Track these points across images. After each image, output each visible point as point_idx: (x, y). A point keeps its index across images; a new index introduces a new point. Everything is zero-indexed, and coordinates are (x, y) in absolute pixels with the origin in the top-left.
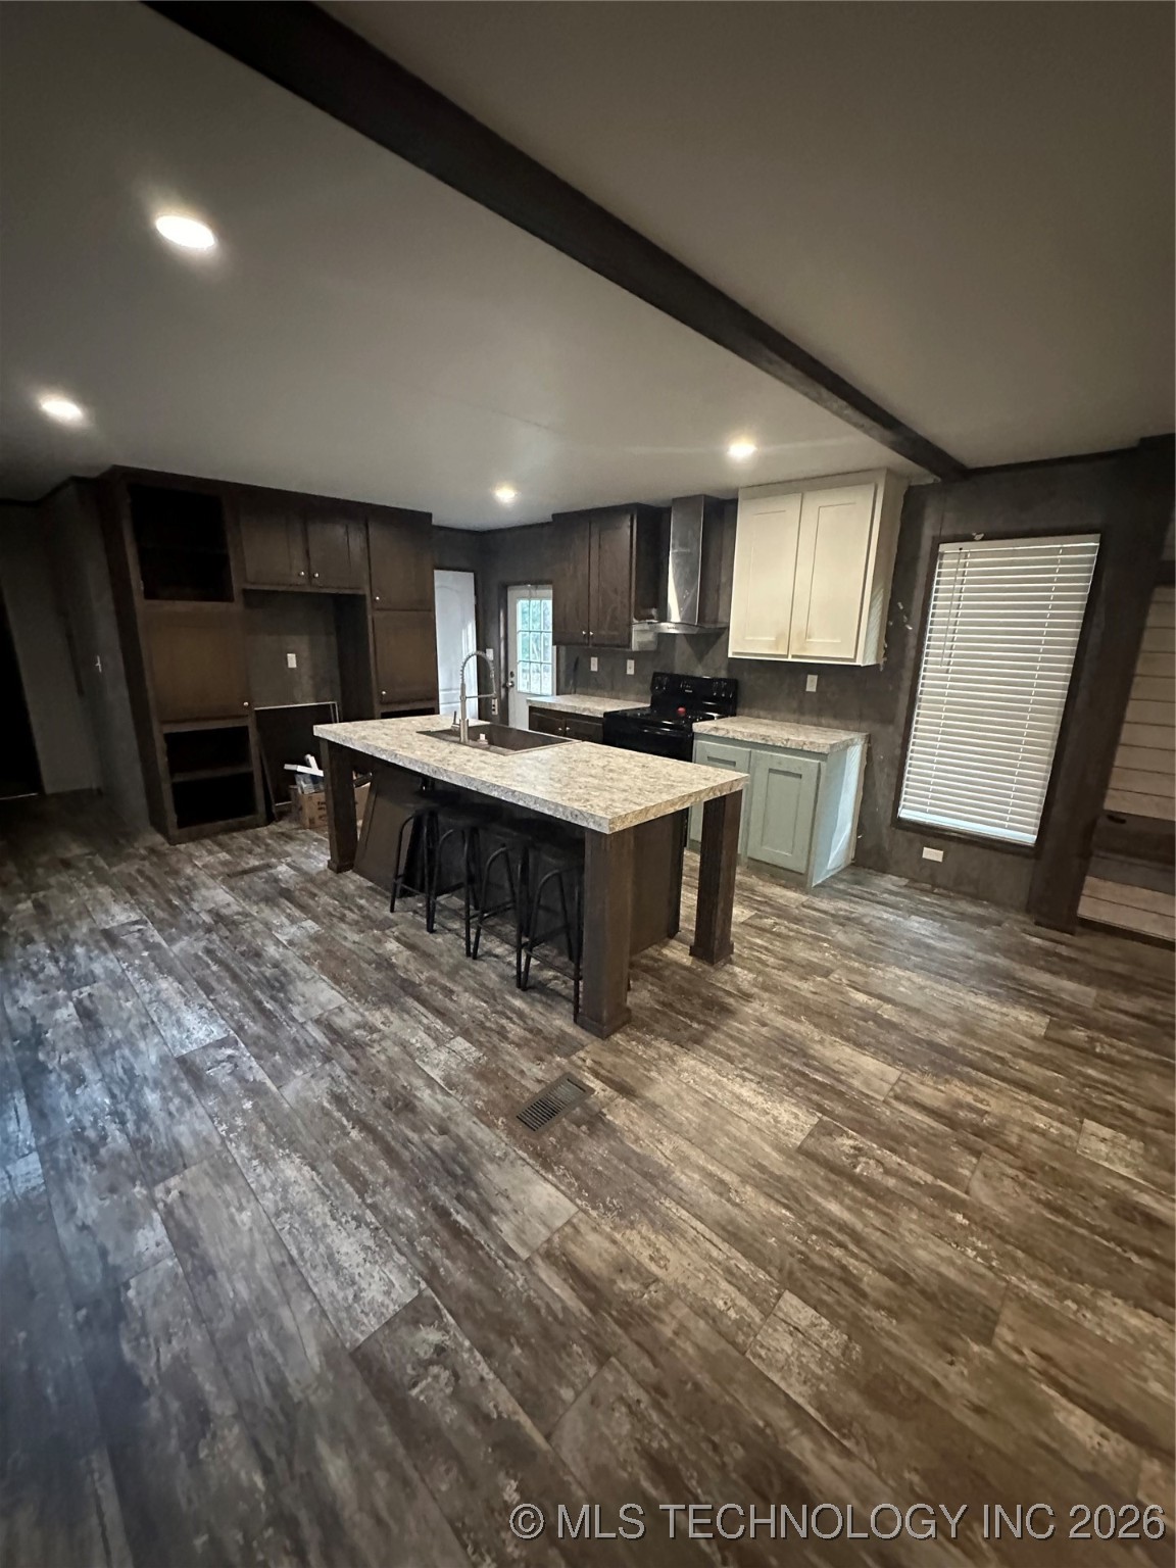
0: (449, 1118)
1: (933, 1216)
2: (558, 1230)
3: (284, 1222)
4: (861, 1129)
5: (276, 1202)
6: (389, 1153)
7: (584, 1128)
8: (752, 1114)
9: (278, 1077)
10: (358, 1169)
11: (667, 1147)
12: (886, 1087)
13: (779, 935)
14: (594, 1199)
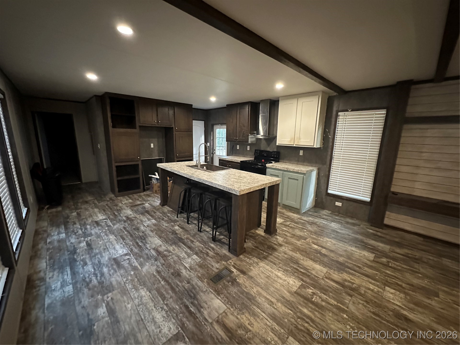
0: (190, 279)
1: (337, 315)
2: (221, 314)
3: (140, 309)
4: (315, 287)
5: (138, 302)
6: (173, 289)
7: (230, 283)
8: (281, 281)
9: (142, 265)
10: (163, 293)
11: (255, 290)
12: (323, 274)
13: (291, 227)
14: (232, 305)
